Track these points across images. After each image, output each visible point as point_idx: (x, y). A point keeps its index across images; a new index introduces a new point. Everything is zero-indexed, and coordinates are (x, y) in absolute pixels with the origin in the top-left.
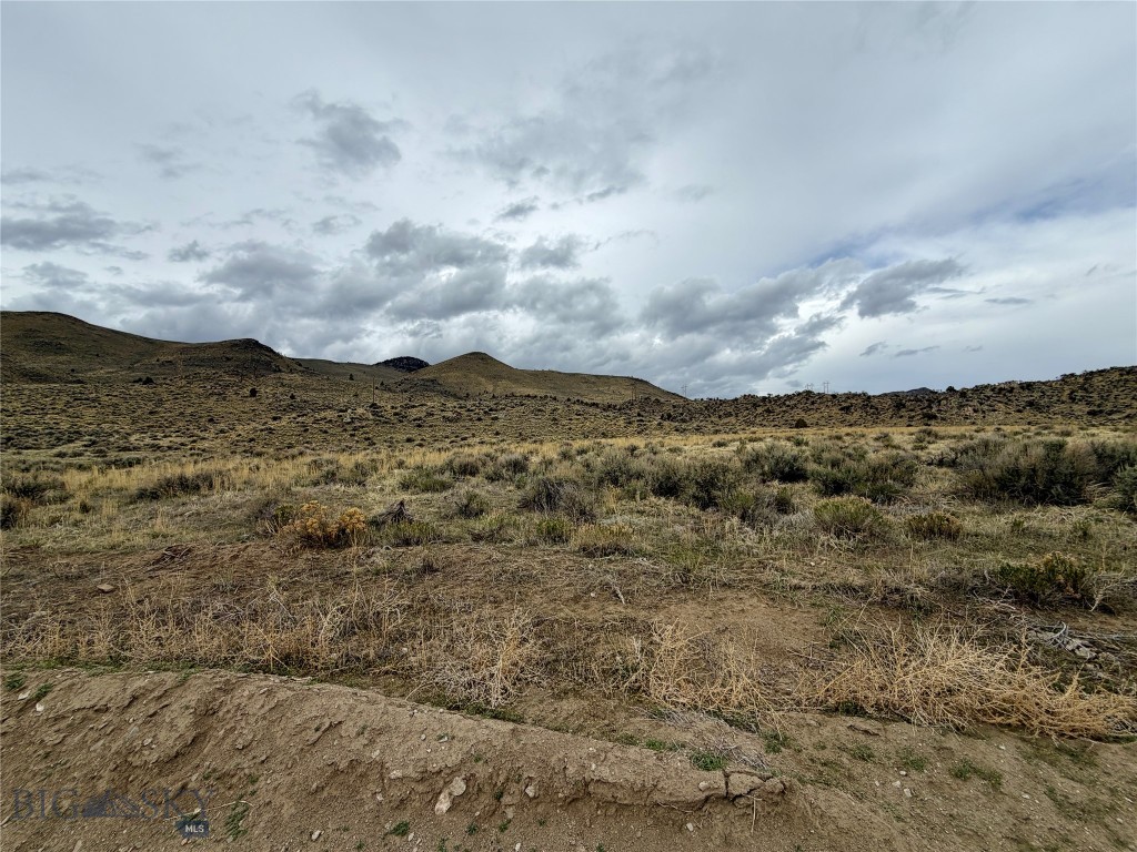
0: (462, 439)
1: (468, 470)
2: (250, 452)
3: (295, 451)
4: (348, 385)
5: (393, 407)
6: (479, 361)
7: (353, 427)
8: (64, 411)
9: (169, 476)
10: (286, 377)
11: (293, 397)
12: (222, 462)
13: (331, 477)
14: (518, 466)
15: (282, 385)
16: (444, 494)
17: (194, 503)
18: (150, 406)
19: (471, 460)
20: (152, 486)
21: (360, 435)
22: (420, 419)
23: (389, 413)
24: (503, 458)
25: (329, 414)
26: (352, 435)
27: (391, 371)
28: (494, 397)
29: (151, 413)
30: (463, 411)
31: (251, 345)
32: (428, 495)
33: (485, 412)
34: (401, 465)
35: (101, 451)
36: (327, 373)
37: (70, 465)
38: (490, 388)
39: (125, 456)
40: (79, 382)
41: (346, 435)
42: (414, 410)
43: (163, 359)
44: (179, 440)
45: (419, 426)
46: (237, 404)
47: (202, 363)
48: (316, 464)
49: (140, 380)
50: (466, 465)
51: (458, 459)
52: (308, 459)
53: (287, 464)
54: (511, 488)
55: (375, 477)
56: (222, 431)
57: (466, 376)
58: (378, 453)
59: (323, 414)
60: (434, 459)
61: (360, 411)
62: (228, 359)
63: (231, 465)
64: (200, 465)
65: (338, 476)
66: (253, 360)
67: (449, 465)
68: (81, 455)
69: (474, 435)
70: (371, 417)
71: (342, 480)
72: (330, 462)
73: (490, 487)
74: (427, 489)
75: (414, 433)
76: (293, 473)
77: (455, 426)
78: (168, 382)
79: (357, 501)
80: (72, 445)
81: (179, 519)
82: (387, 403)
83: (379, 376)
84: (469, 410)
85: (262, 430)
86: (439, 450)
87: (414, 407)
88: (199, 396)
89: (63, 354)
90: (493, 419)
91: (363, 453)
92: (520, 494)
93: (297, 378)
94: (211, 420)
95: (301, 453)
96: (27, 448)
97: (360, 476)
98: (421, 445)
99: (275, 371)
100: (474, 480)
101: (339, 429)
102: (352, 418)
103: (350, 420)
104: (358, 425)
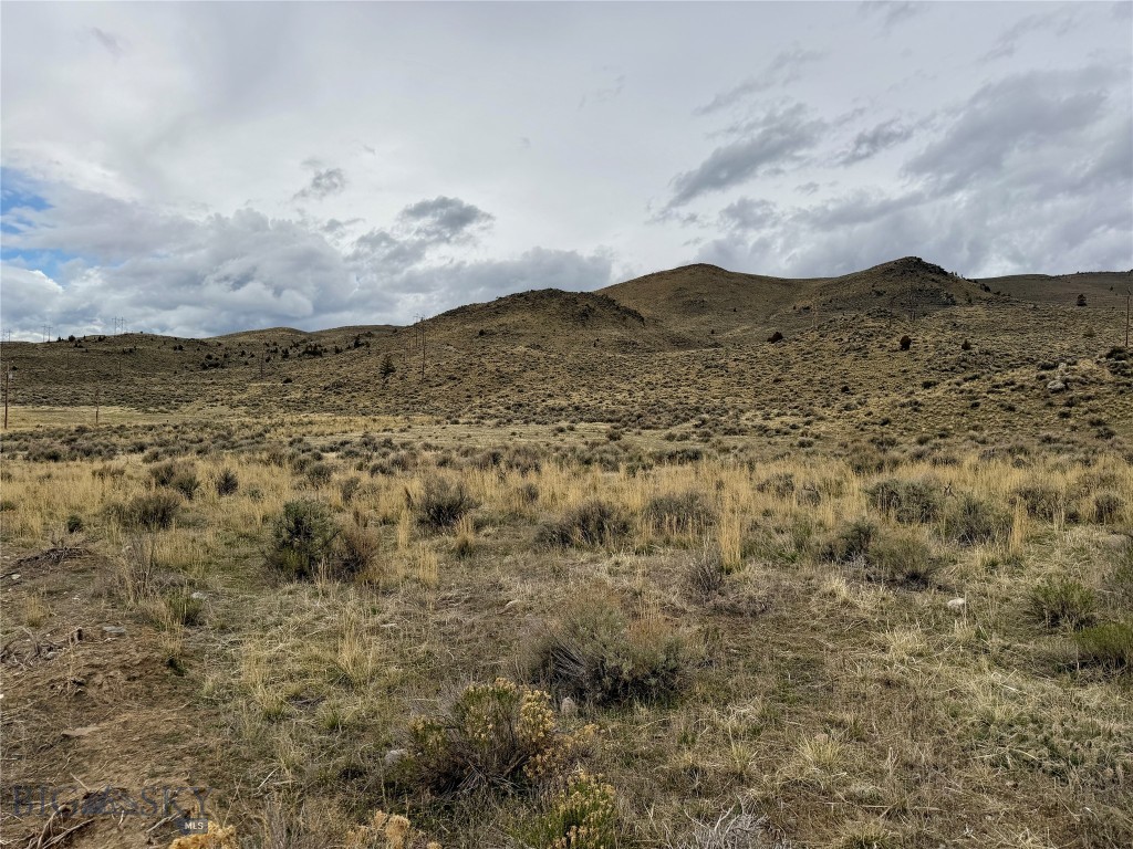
4: (1074, 316)
7: (1068, 398)
18: (776, 372)
21: (1080, 414)
25: (1023, 374)
26: (1064, 415)
31: (911, 267)
46: (883, 362)
59: (1010, 375)
61: (1085, 365)
62: (879, 294)
66: (914, 290)
70: (1108, 377)
85: (903, 406)
88: (832, 353)
89: (704, 314)
101: (1039, 403)
102: (1066, 381)
103: (1059, 385)
104: (1077, 392)
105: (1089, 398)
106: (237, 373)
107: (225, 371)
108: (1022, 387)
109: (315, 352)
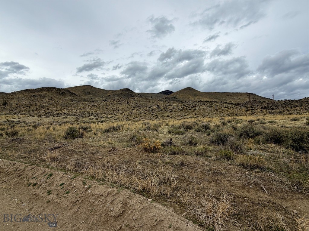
0: (184, 116)
1: (189, 128)
2: (128, 119)
3: (138, 119)
4: (151, 100)
5: (163, 106)
6: (189, 91)
7: (152, 112)
8: (90, 108)
9: (111, 126)
10: (135, 98)
11: (137, 104)
12: (122, 122)
13: (148, 128)
14: (206, 127)
15: (134, 100)
16: (182, 136)
17: (116, 134)
18: (106, 107)
19: (190, 124)
20: (108, 129)
21: (154, 114)
22: (171, 109)
23: (162, 108)
24: (200, 124)
25: (146, 108)
26: (152, 114)
27: (162, 95)
28: (194, 102)
29: (106, 108)
30: (184, 107)
31: (127, 90)
32: (177, 136)
33: (192, 107)
34: (167, 125)
35: (97, 118)
36: (145, 96)
37: (92, 122)
38: (193, 99)
39: (102, 120)
40: (93, 101)
41: (151, 115)
42: (169, 107)
43: (108, 95)
44: (112, 116)
45: (171, 112)
46: (124, 106)
47: (116, 95)
48: (144, 124)
49: (104, 100)
50: (188, 126)
51: (185, 124)
52: (143, 122)
53: (137, 123)
54: (205, 135)
55: (160, 129)
56: (121, 113)
57: (185, 95)
58: (160, 120)
59: (145, 108)
60: (178, 123)
61: (154, 107)
62: (122, 94)
63: (124, 123)
64: (117, 123)
65: (150, 128)
66: (127, 94)
67: (182, 126)
68: (93, 119)
69: (188, 115)
70: (157, 109)
71: (151, 129)
72: (148, 123)
73: (197, 134)
74: (176, 134)
75: (169, 114)
76: (139, 126)
77: (182, 112)
78: (110, 100)
79: (156, 136)
80: (92, 116)
81: (114, 138)
82: (162, 105)
83: (159, 97)
84: (186, 107)
85: (130, 113)
86: (178, 120)
87: (169, 106)
88: (116, 104)
89: (90, 95)
90: (194, 109)
91: (156, 120)
92: (209, 138)
93: (138, 98)
94: (118, 110)
95: (140, 120)
96: (84, 117)
97: (156, 128)
98: (171, 118)
99: (133, 97)
100: (191, 131)
101: (149, 113)
102: (152, 109)
103: (151, 110)
104: (154, 111)
105: (155, 112)
108: (146, 110)
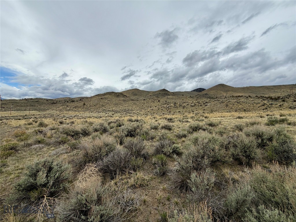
4: (182, 97)
6: (222, 87)
31: (164, 90)
57: (216, 92)
106: (58, 105)
107: (56, 105)
109: (73, 101)
